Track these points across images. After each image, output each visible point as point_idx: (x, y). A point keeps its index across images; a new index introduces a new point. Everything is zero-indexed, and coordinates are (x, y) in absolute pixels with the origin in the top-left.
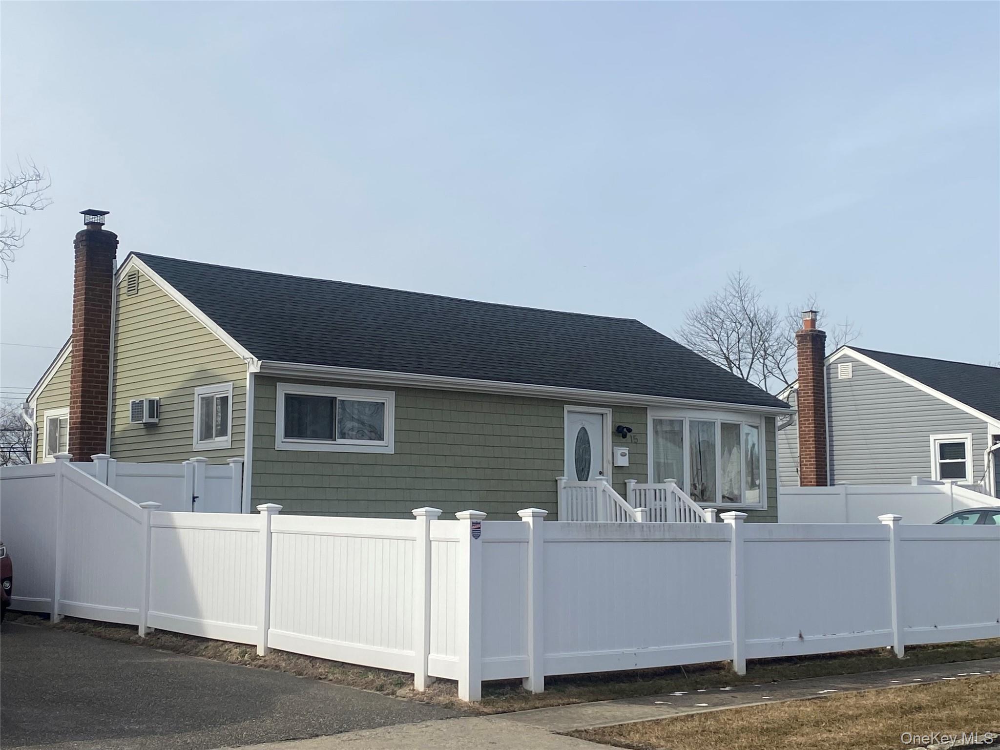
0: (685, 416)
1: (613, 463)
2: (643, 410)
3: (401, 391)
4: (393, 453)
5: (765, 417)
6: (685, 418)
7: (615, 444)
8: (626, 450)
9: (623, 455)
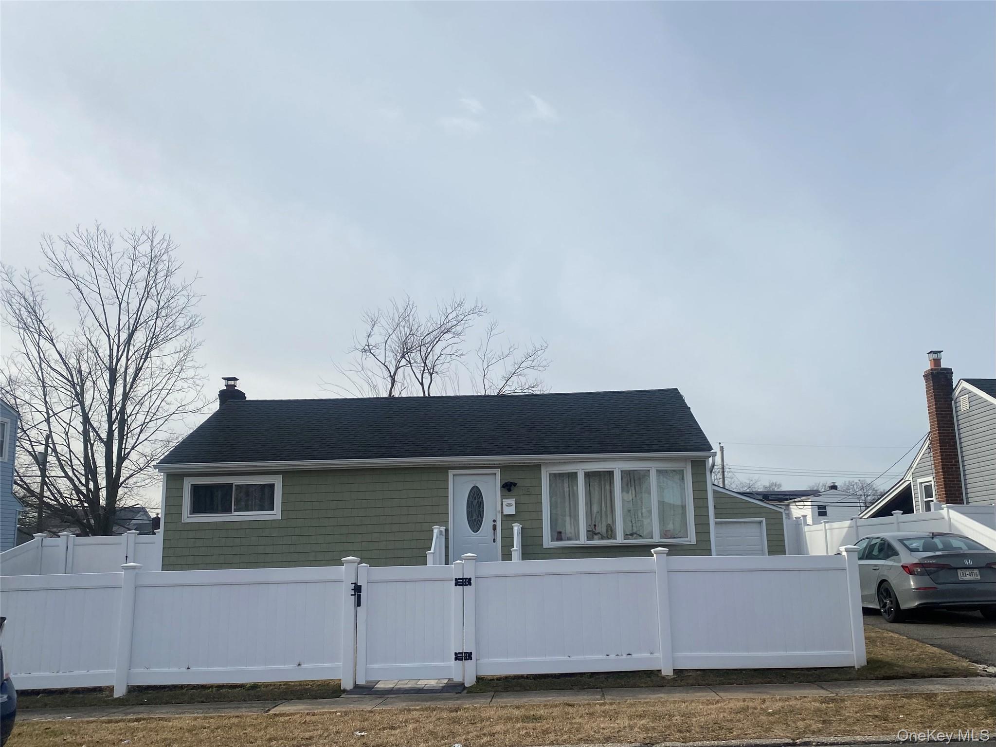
0: (578, 468)
1: (502, 512)
2: (537, 467)
3: (286, 474)
4: (280, 519)
5: (691, 461)
6: (579, 470)
7: (503, 496)
8: (512, 501)
9: (509, 505)
